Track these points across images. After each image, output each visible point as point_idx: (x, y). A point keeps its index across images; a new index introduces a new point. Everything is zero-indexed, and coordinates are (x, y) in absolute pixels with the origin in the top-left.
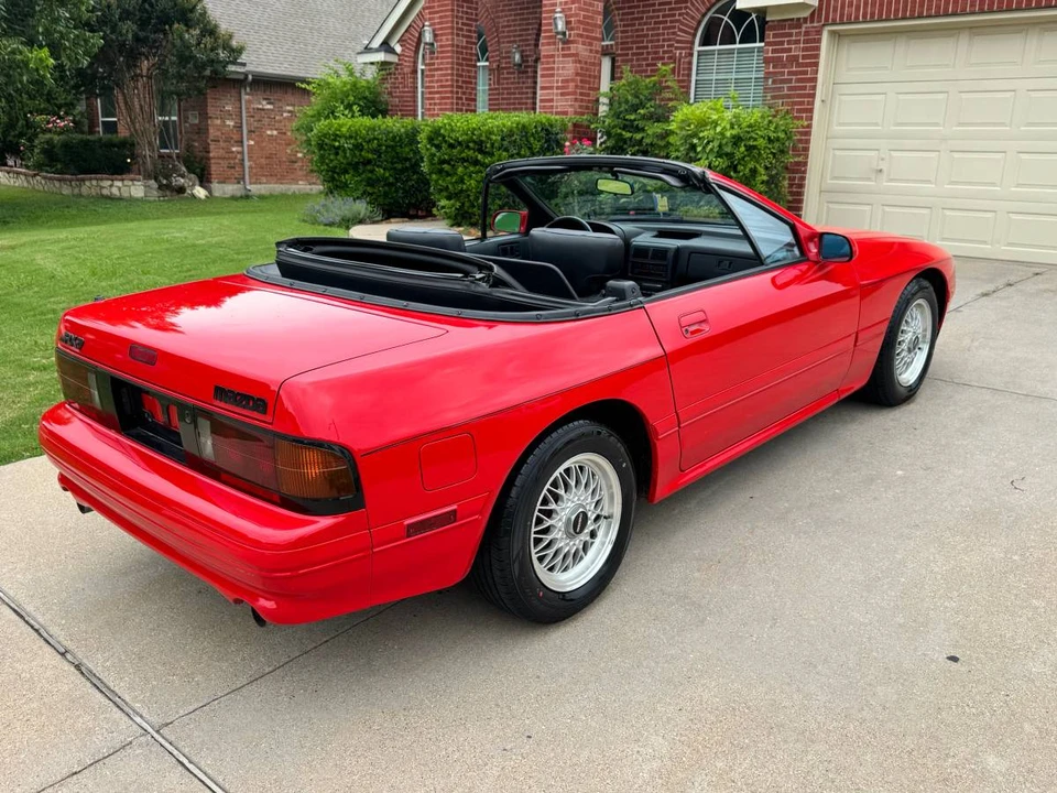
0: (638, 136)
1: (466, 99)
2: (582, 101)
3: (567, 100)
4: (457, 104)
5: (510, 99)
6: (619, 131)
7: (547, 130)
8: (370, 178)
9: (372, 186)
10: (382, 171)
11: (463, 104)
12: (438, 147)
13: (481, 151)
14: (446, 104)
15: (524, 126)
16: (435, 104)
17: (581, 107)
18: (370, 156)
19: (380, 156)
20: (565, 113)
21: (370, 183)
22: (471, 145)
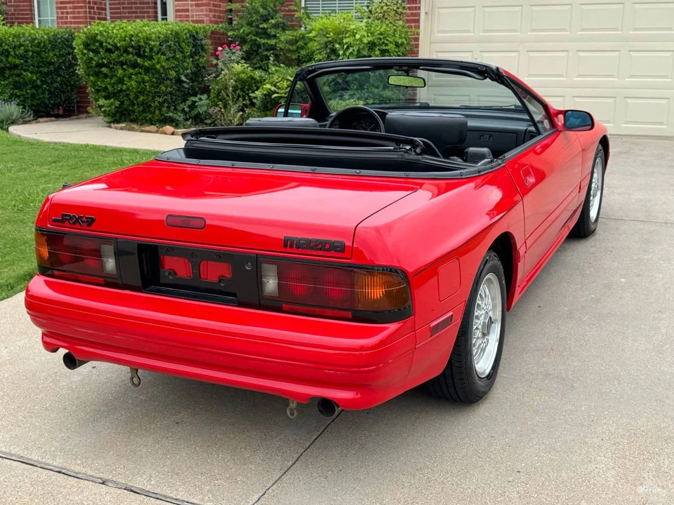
0: (273, 42)
1: (98, 8)
2: (215, 11)
3: (202, 11)
4: (90, 13)
5: (131, 8)
6: (253, 38)
7: (194, 36)
8: (16, 82)
9: (20, 89)
10: (30, 75)
11: (95, 13)
12: (96, 52)
13: (139, 55)
14: (79, 13)
15: (177, 34)
16: (67, 13)
17: (214, 16)
18: (17, 62)
19: (26, 61)
20: (202, 22)
21: (17, 86)
22: (131, 50)
